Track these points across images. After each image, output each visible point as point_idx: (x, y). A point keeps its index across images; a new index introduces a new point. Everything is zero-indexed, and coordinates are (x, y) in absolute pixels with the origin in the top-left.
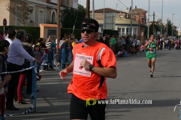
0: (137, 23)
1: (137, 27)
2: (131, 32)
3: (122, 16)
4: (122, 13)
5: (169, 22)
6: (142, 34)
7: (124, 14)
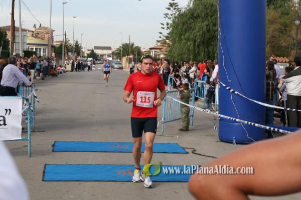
0: (47, 43)
1: (46, 48)
2: (40, 52)
3: (28, 35)
4: (29, 31)
5: (77, 42)
6: (53, 54)
7: (31, 33)
